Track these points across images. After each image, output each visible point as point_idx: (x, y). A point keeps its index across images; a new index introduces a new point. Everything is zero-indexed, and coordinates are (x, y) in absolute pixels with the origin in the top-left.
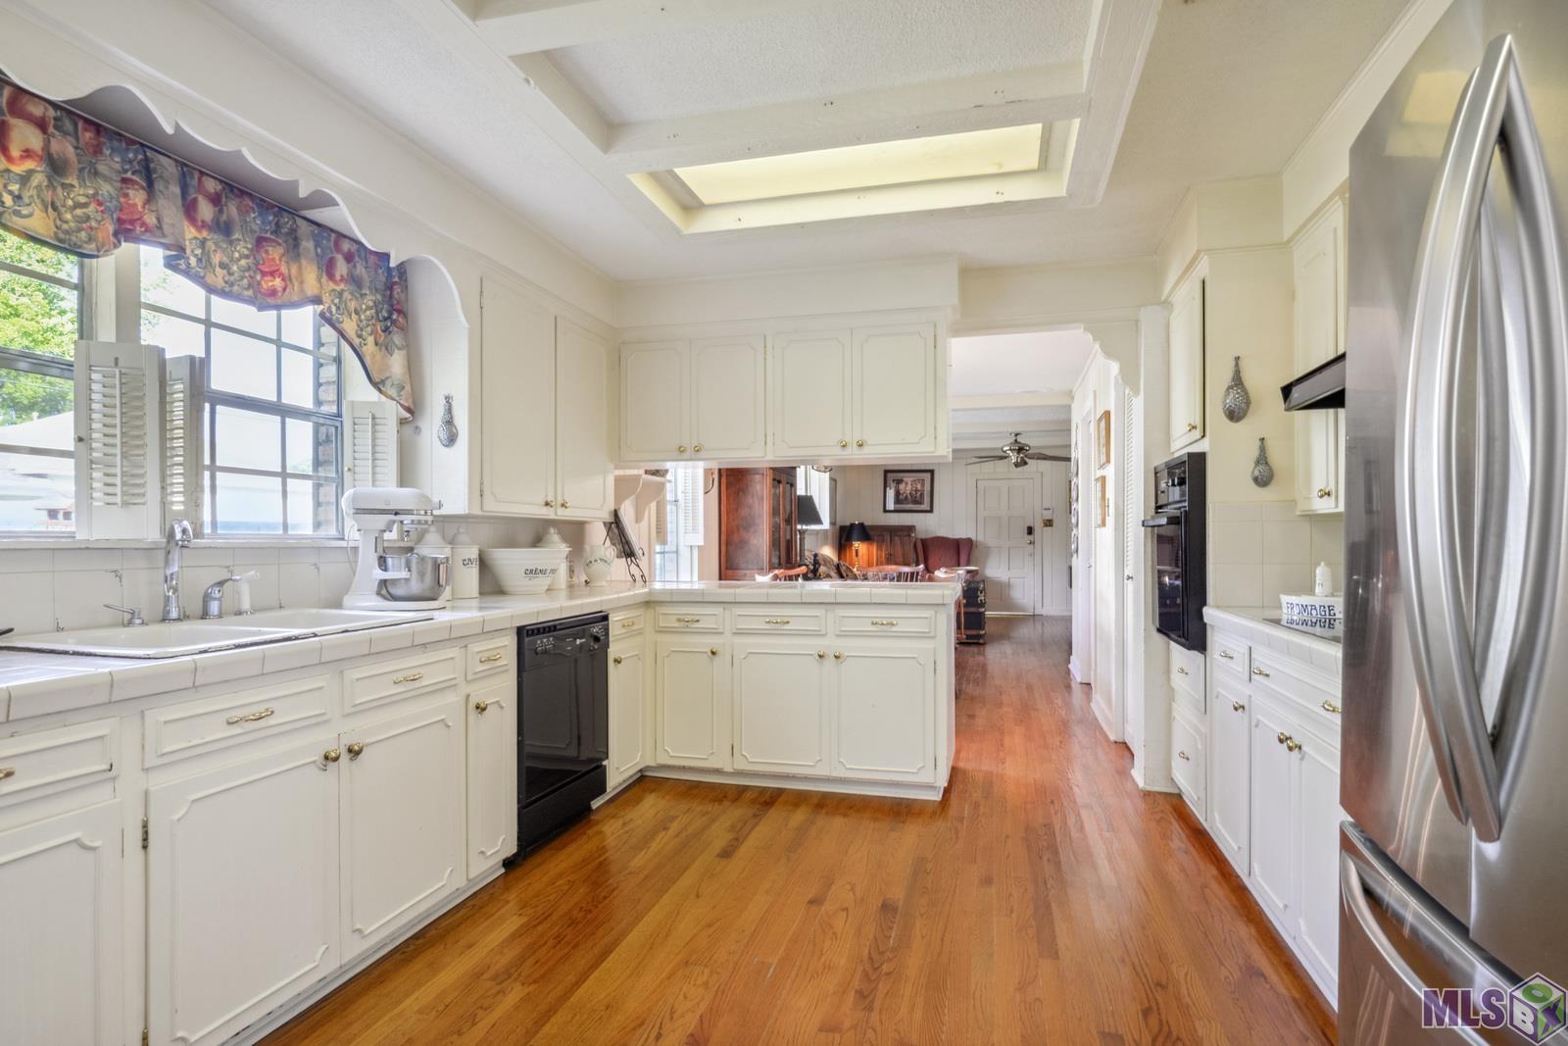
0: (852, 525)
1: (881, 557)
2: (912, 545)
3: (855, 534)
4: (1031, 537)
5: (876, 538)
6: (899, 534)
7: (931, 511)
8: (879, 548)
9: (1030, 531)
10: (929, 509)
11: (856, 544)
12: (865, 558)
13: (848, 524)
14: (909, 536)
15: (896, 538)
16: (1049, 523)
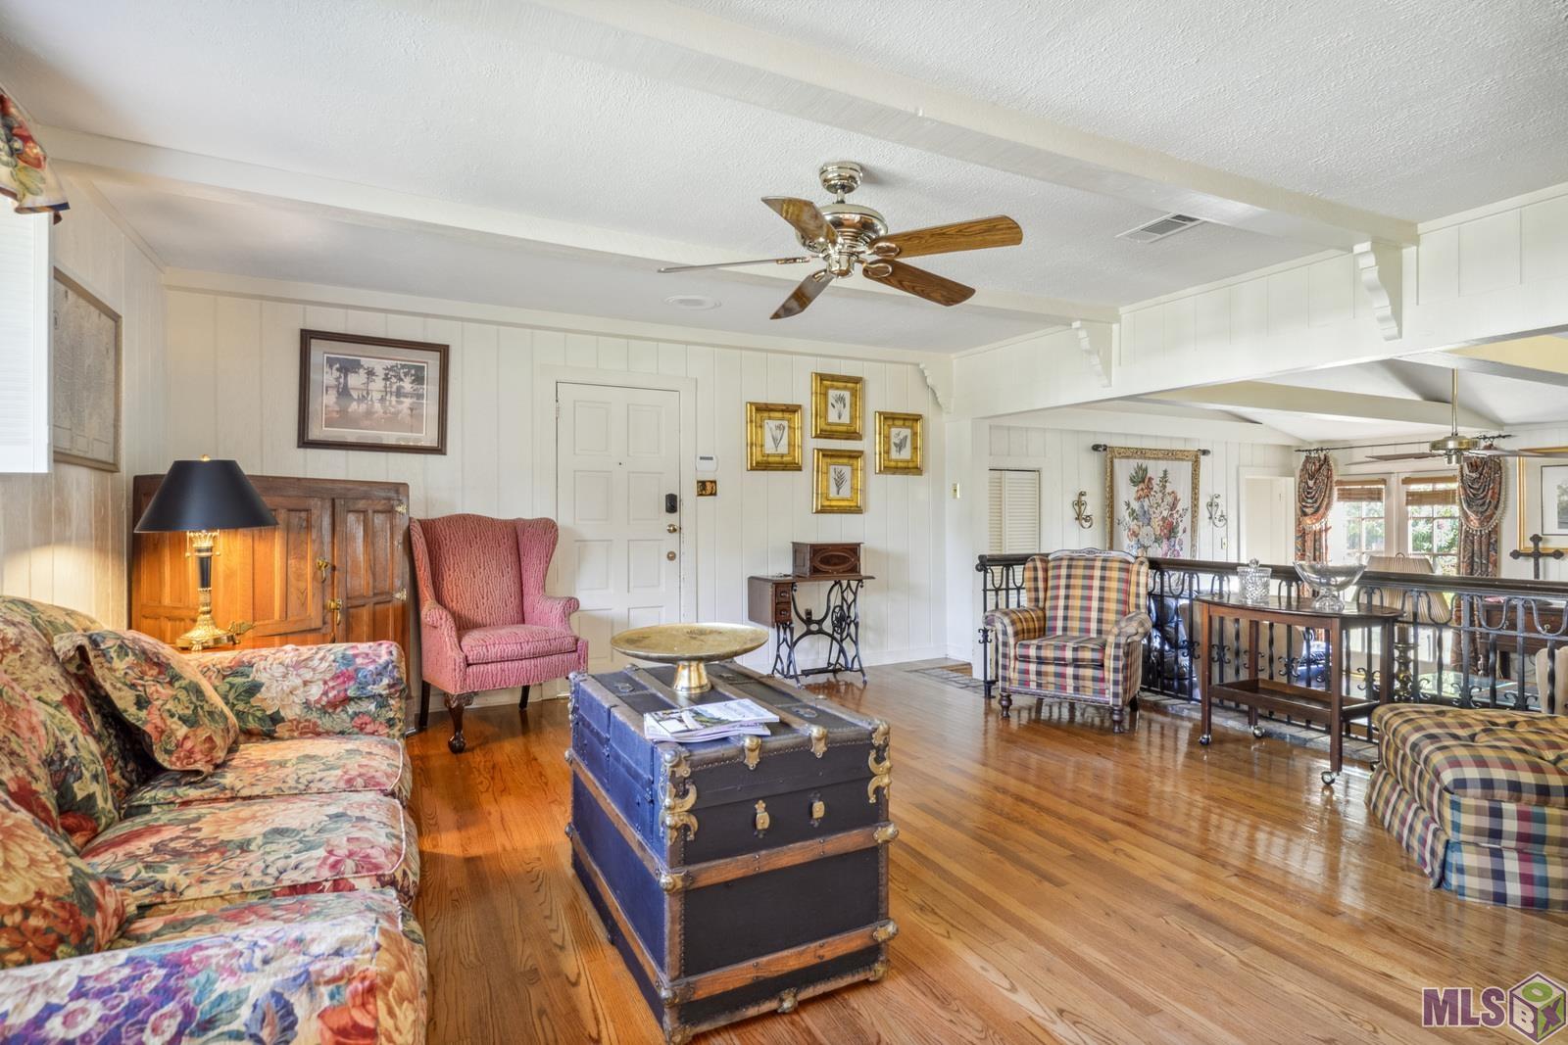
0: (182, 470)
1: (300, 577)
2: (399, 538)
3: (197, 503)
4: (673, 518)
5: (282, 516)
6: (361, 504)
7: (439, 450)
8: (291, 550)
9: (672, 504)
10: (435, 444)
11: (201, 540)
12: (241, 583)
13: (164, 469)
14: (390, 511)
15: (351, 517)
16: (706, 488)
